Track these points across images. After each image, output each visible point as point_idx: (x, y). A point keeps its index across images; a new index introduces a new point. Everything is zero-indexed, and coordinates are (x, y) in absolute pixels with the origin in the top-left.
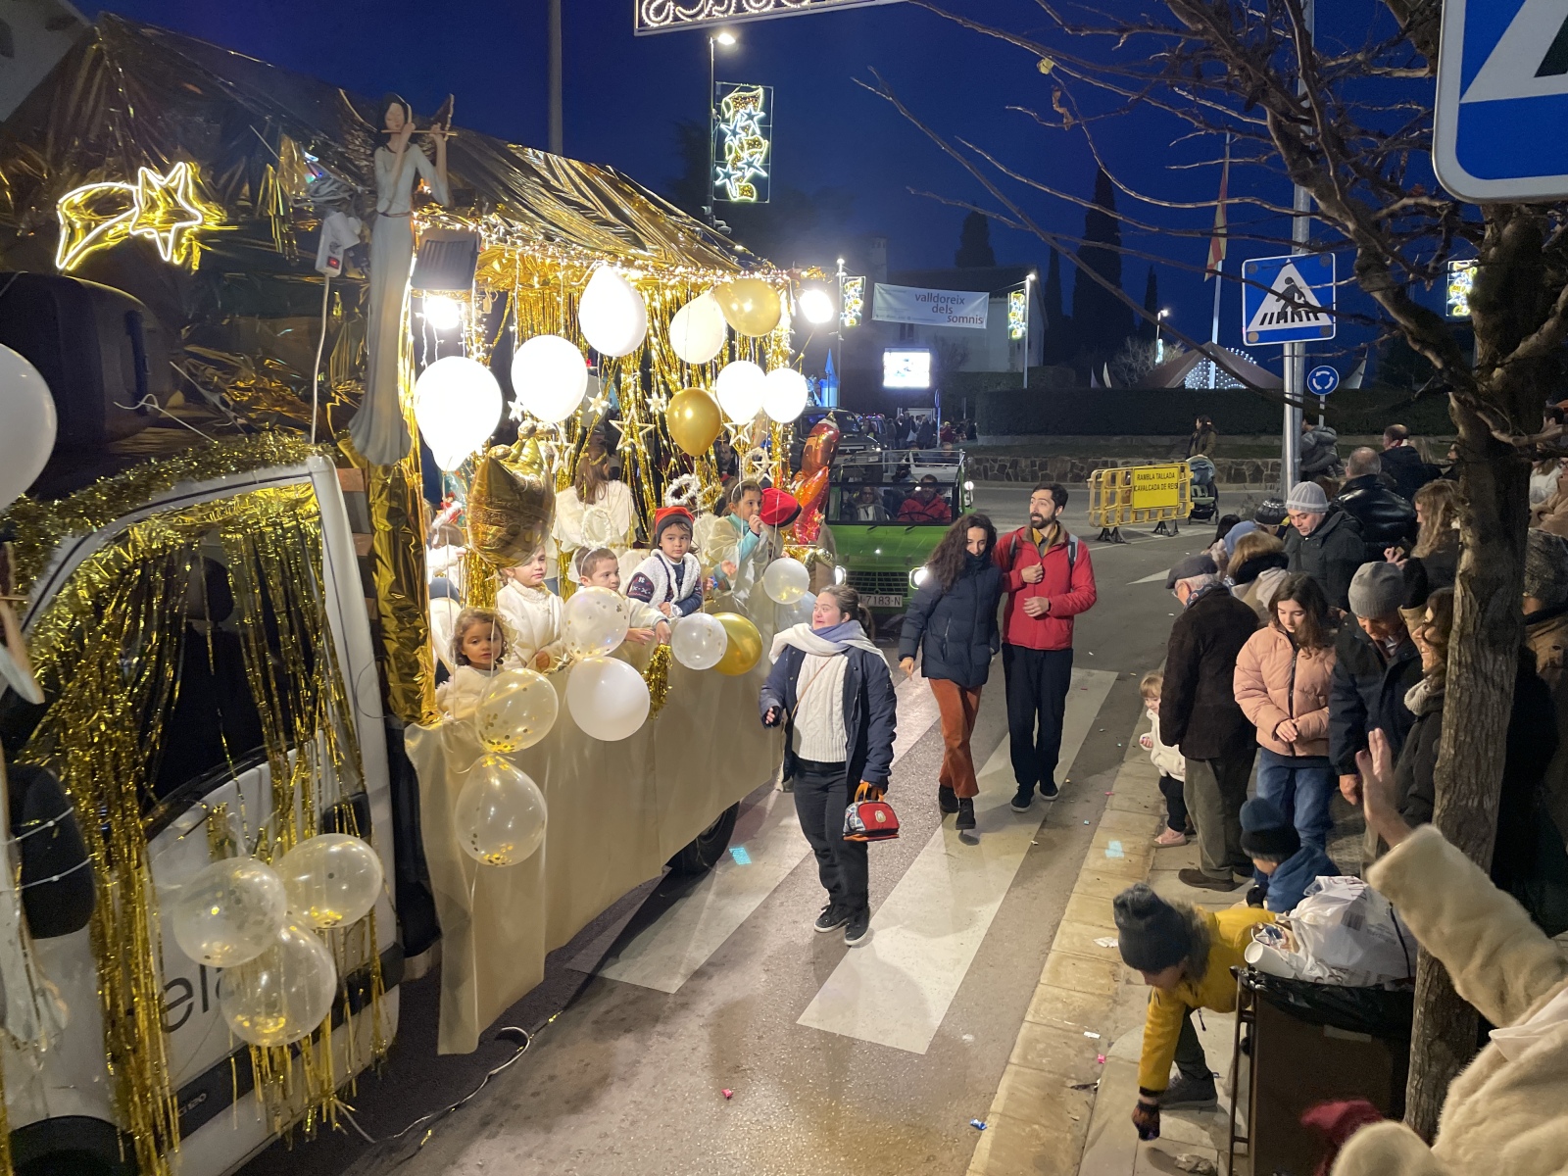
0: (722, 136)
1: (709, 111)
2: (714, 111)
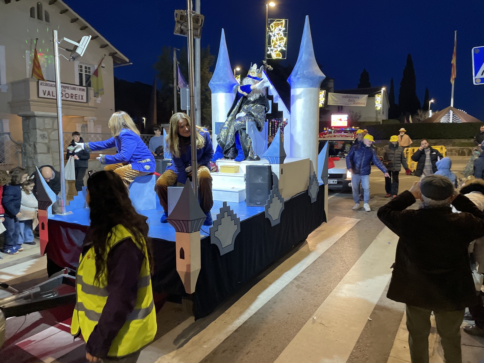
0: (270, 36)
1: (266, 28)
2: (267, 28)
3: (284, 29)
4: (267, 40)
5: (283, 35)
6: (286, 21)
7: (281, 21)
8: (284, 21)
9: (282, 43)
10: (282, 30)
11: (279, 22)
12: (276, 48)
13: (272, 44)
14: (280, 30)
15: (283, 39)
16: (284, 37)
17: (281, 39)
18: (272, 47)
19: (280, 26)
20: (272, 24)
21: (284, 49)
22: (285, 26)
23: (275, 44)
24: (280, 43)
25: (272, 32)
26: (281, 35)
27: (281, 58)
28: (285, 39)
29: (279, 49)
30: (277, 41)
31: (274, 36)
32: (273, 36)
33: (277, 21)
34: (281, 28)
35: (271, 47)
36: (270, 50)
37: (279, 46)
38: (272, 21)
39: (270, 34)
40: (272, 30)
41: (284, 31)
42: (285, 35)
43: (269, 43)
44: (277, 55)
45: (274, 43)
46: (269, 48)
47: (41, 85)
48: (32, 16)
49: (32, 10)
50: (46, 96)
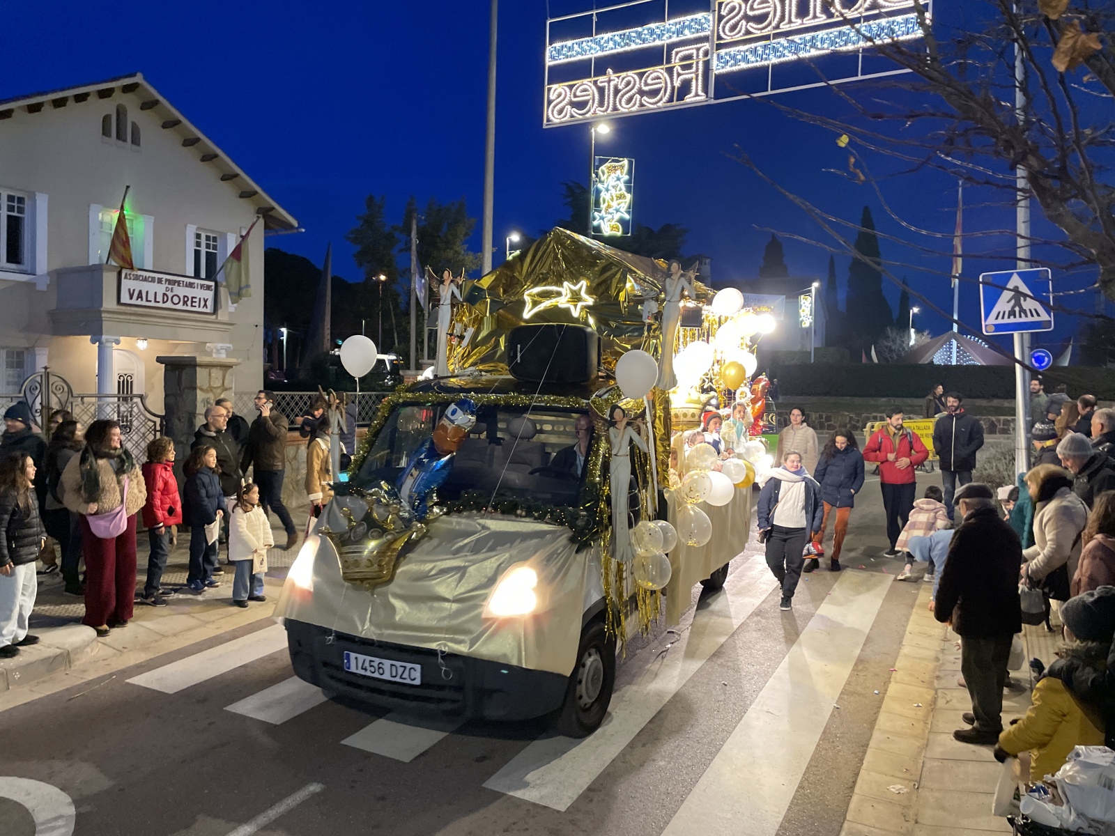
0: (598, 192)
1: (590, 175)
2: (594, 175)
3: (627, 177)
4: (593, 198)
5: (624, 189)
6: (630, 163)
7: (620, 161)
8: (625, 162)
9: (622, 205)
10: (622, 180)
11: (617, 164)
12: (611, 214)
13: (603, 206)
14: (618, 179)
15: (625, 196)
16: (626, 193)
17: (621, 197)
18: (603, 212)
19: (618, 172)
20: (603, 168)
21: (627, 217)
22: (629, 172)
23: (609, 206)
24: (619, 204)
25: (601, 182)
26: (620, 190)
27: (619, 234)
28: (629, 197)
29: (617, 216)
30: (612, 200)
31: (607, 190)
32: (604, 190)
33: (613, 161)
34: (621, 176)
35: (600, 211)
36: (598, 218)
37: (617, 211)
38: (602, 162)
39: (600, 186)
40: (602, 179)
41: (626, 182)
42: (628, 189)
43: (597, 204)
44: (613, 228)
45: (606, 204)
46: (596, 214)
47: (126, 278)
48: (106, 132)
49: (106, 119)
50: (134, 301)
